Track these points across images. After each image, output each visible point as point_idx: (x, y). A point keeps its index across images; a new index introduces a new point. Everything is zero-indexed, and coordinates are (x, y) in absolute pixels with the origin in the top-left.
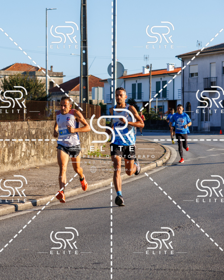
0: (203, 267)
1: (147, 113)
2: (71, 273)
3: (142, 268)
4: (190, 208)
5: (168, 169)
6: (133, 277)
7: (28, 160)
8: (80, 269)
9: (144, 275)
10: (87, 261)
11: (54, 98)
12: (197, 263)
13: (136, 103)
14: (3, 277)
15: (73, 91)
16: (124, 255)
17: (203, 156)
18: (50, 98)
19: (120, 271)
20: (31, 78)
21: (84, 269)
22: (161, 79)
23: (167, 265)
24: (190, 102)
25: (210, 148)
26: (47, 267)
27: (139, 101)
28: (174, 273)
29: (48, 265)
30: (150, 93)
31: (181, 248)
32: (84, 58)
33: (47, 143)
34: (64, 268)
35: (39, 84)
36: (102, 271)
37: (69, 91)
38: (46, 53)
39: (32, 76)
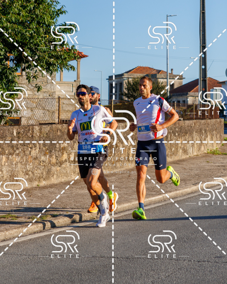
2: (195, 266)
8: (202, 262)
10: (210, 255)
11: (175, 99)
14: (131, 269)
15: (192, 92)
18: (171, 99)
21: (206, 262)
26: (171, 260)
32: (203, 61)
34: (188, 261)
35: (161, 86)
36: (224, 265)
37: (189, 93)
38: (167, 58)
39: (154, 78)
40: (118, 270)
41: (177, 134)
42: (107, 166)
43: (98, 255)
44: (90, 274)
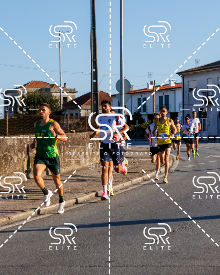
0: (203, 263)
2: (87, 271)
3: (150, 265)
4: (191, 209)
5: (171, 175)
6: (142, 274)
8: (94, 267)
9: (152, 271)
10: (101, 260)
11: (68, 112)
12: (198, 259)
13: (142, 116)
15: (85, 105)
16: (134, 254)
17: (202, 163)
18: (64, 112)
19: (130, 268)
20: (46, 94)
21: (97, 267)
22: (164, 93)
23: (171, 261)
24: (189, 114)
25: (208, 155)
26: (64, 266)
27: (144, 113)
28: (178, 269)
29: (65, 264)
30: (154, 107)
31: (184, 246)
32: (95, 75)
33: (63, 154)
34: (80, 266)
35: (54, 100)
36: (114, 269)
37: (81, 106)
38: (60, 72)
39: (48, 92)
42: (2, 178)
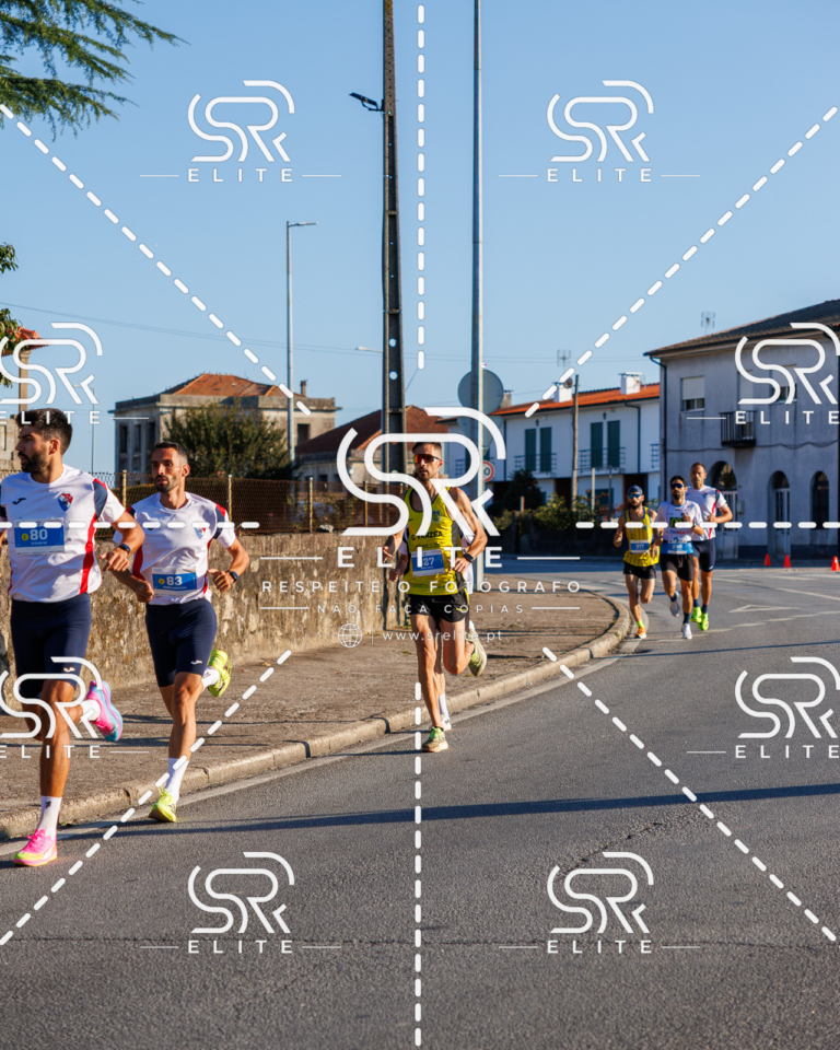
0: (719, 934)
1: (565, 510)
2: (362, 957)
5: (625, 663)
7: (241, 642)
8: (384, 945)
11: (310, 470)
12: (703, 923)
13: (537, 483)
15: (362, 449)
16: (506, 905)
17: (718, 628)
18: (300, 470)
19: (495, 948)
20: (246, 414)
21: (394, 944)
22: (605, 415)
25: (739, 605)
27: (544, 475)
30: (574, 455)
32: (394, 359)
34: (341, 941)
35: (269, 432)
36: (445, 950)
37: (352, 451)
38: (288, 348)
39: (250, 408)
40: (136, 977)
41: (315, 573)
42: (108, 670)
43: (77, 934)
44: (51, 992)
